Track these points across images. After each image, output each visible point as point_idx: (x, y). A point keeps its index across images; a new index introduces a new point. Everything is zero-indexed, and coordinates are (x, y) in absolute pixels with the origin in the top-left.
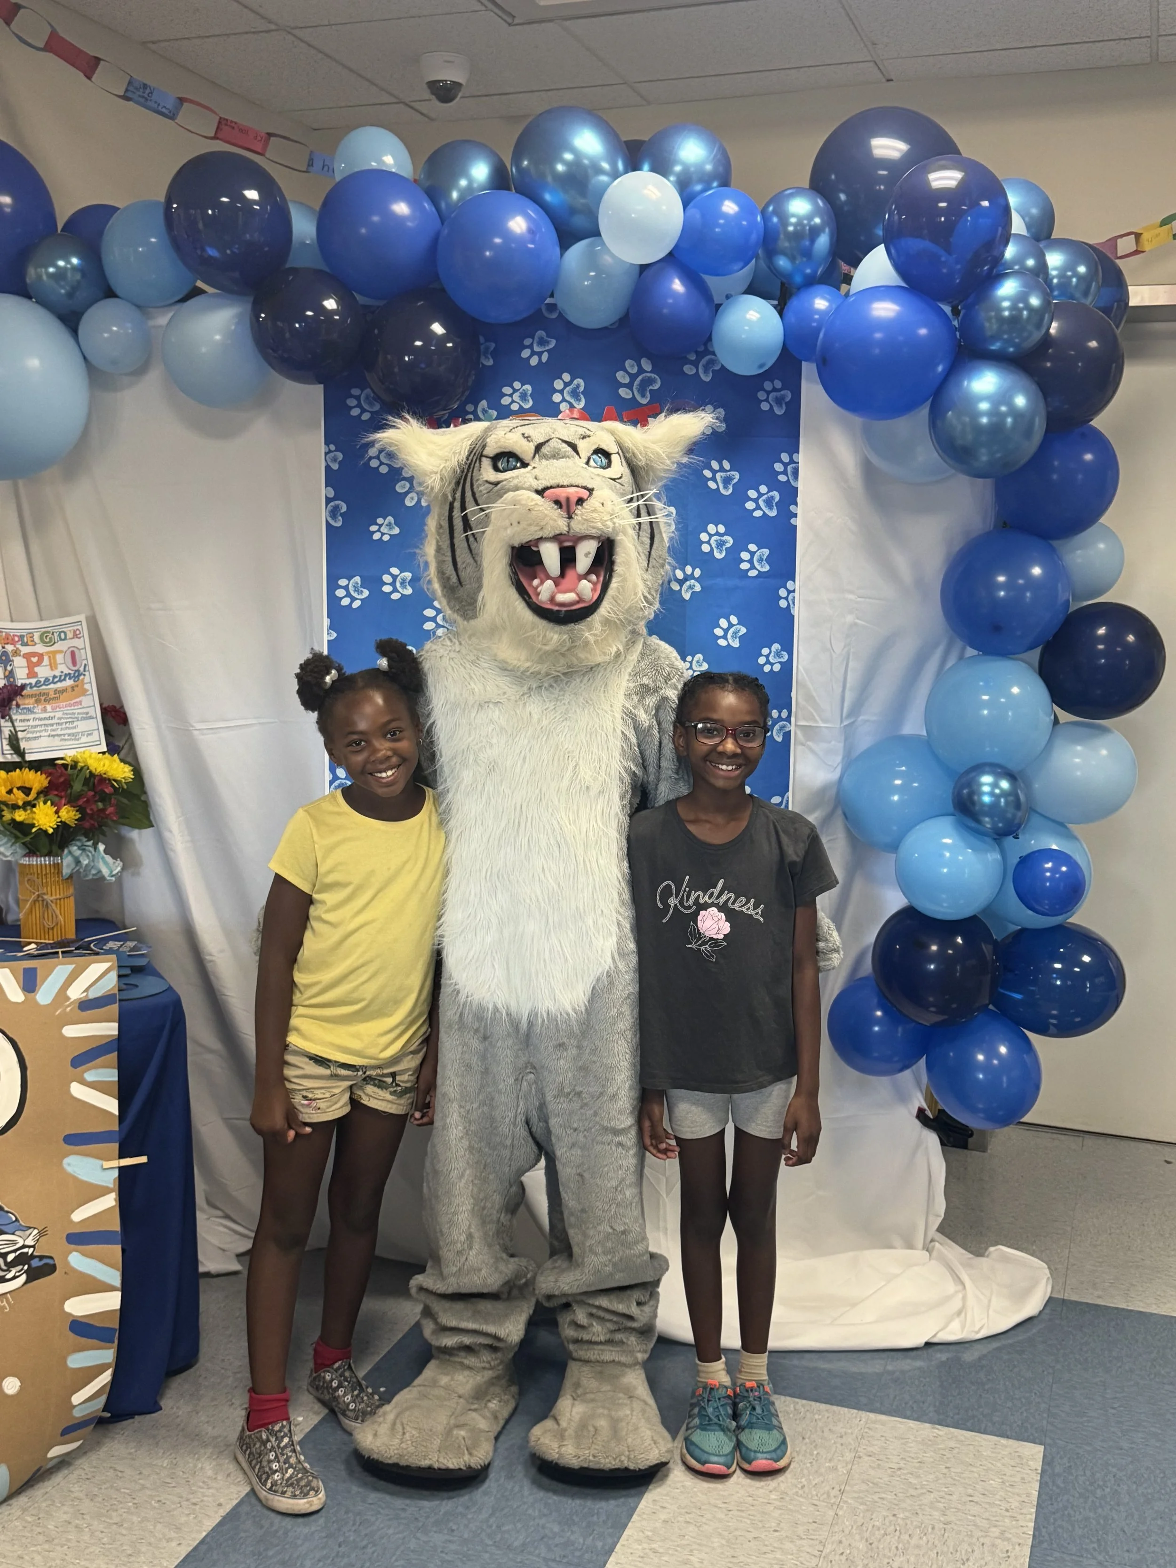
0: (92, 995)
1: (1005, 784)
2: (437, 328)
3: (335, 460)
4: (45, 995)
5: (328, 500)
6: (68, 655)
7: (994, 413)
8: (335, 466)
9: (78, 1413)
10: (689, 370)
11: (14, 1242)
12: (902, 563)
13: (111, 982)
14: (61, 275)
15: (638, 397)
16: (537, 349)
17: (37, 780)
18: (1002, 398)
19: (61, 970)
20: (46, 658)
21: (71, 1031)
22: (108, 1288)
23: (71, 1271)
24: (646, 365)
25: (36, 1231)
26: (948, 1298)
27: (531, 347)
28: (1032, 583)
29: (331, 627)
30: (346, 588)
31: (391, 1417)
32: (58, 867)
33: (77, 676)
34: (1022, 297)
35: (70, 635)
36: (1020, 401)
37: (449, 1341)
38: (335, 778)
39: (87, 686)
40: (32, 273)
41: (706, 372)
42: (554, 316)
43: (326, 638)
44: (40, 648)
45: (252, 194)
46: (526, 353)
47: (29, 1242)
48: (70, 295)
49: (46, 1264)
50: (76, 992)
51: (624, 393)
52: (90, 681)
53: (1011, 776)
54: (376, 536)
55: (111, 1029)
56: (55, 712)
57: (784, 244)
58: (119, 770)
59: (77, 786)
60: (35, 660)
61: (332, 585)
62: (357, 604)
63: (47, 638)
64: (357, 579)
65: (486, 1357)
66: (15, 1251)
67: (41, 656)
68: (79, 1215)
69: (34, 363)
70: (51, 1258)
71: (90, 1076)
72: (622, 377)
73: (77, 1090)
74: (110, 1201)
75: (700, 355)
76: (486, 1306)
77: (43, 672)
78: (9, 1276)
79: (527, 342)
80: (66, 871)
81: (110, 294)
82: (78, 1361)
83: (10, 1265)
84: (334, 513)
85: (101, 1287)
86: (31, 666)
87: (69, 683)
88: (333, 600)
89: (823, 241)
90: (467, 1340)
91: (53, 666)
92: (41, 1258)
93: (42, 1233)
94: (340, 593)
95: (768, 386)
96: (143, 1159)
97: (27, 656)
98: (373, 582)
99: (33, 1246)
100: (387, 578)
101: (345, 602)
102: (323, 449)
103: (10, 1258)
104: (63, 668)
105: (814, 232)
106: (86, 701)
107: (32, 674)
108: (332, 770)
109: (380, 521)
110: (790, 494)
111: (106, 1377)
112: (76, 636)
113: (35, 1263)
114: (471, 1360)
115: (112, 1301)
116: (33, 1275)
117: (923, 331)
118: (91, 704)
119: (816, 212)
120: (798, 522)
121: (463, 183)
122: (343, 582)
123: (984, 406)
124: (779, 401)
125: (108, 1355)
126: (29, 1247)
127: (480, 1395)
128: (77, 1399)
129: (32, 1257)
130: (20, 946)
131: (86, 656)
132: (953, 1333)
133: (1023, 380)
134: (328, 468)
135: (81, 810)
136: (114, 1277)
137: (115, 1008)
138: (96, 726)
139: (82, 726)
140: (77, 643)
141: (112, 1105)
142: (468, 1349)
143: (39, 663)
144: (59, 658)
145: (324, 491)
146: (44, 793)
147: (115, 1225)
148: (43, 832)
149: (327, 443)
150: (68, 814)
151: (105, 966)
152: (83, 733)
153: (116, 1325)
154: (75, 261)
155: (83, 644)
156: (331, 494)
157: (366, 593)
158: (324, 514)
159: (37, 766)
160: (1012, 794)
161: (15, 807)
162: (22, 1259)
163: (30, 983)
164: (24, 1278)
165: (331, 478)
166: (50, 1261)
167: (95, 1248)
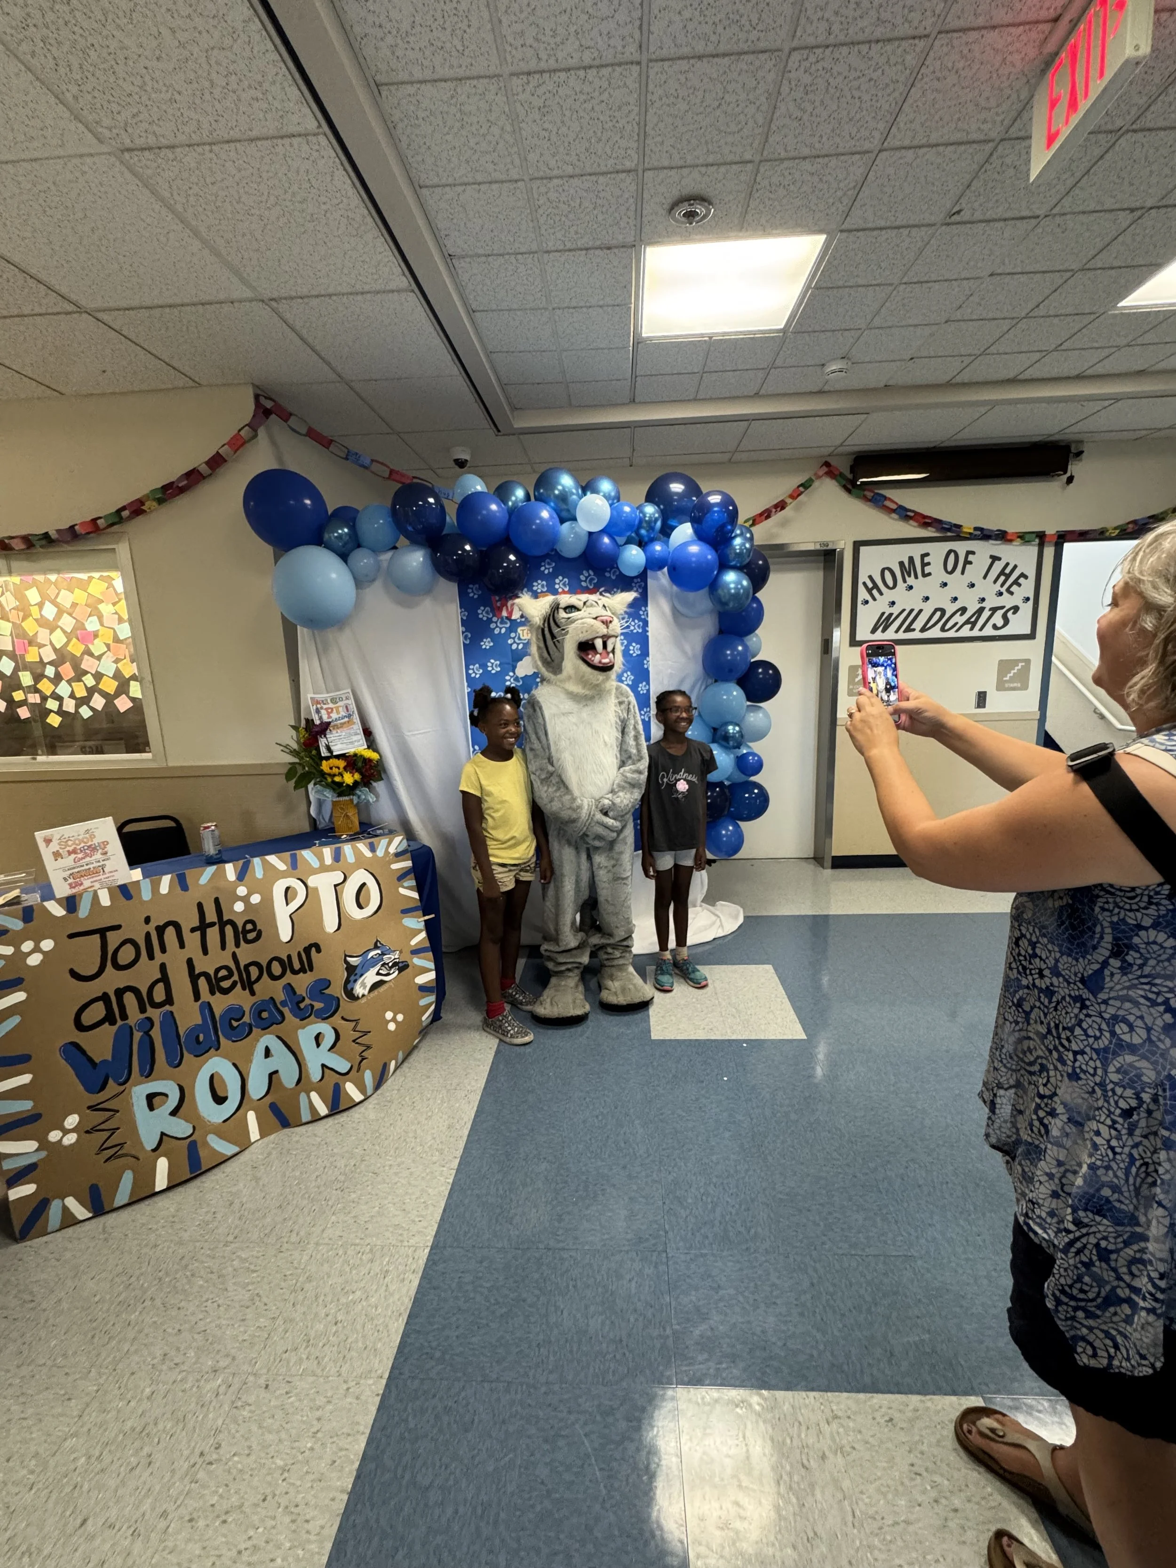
0: (399, 850)
1: (737, 728)
2: (512, 557)
3: (465, 616)
4: (380, 853)
5: (463, 632)
6: (345, 707)
7: (736, 588)
8: (465, 618)
9: (424, 1024)
10: (607, 574)
11: (390, 958)
12: (688, 648)
13: (405, 844)
14: (340, 537)
16: (548, 566)
17: (342, 764)
18: (738, 582)
19: (384, 842)
20: (335, 710)
21: (395, 866)
22: (428, 970)
23: (415, 966)
24: (591, 572)
25: (398, 952)
26: (714, 923)
28: (739, 653)
30: (473, 669)
31: (548, 1000)
32: (352, 800)
33: (349, 716)
34: (743, 544)
35: (344, 699)
36: (745, 583)
37: (563, 968)
39: (354, 721)
40: (326, 536)
42: (554, 553)
44: (331, 705)
45: (431, 500)
46: (543, 569)
47: (397, 957)
48: (343, 546)
49: (405, 965)
50: (392, 850)
51: (584, 584)
52: (356, 718)
53: (738, 725)
54: (483, 647)
55: (409, 864)
56: (342, 733)
57: (645, 525)
58: (374, 756)
59: (360, 764)
60: (331, 710)
61: (467, 669)
62: (478, 676)
63: (334, 701)
64: (477, 665)
65: (577, 972)
66: (391, 962)
67: (333, 709)
68: (413, 942)
69: (334, 576)
70: (406, 961)
71: (406, 884)
72: (582, 578)
73: (402, 891)
74: (423, 935)
75: (612, 568)
76: (574, 952)
77: (334, 716)
78: (392, 972)
79: (544, 564)
80: (355, 802)
81: (359, 546)
82: (423, 1002)
83: (391, 968)
84: (466, 638)
85: (427, 970)
86: (329, 713)
87: (346, 720)
88: (468, 675)
89: (659, 524)
90: (570, 966)
91: (338, 713)
92: (402, 962)
93: (401, 952)
94: (471, 671)
96: (433, 916)
97: (326, 709)
98: (484, 666)
100: (489, 664)
101: (473, 674)
102: (459, 611)
103: (390, 964)
104: (343, 713)
105: (656, 520)
106: (355, 727)
107: (329, 717)
109: (485, 640)
110: (646, 623)
111: (433, 1007)
112: (347, 698)
113: (401, 965)
114: (571, 974)
115: (432, 975)
116: (401, 970)
117: (709, 557)
118: (358, 727)
119: (656, 512)
120: (649, 634)
121: (513, 498)
122: (472, 667)
123: (732, 586)
125: (432, 998)
126: (397, 959)
127: (577, 986)
128: (424, 1018)
129: (399, 962)
130: (339, 837)
131: (353, 707)
132: (721, 933)
133: (742, 575)
134: (462, 619)
135: (361, 773)
136: (431, 965)
137: (409, 855)
138: (361, 737)
139: (355, 738)
140: (348, 702)
141: (415, 895)
142: (569, 970)
143: (332, 712)
144: (341, 709)
145: (461, 629)
146: (345, 768)
147: (427, 944)
148: (348, 785)
149: (461, 609)
150: (357, 776)
151: (401, 838)
152: (356, 741)
153: (434, 984)
154: (346, 530)
155: (351, 702)
156: (464, 630)
157: (481, 671)
158: (461, 639)
159: (338, 757)
160: (740, 732)
161: (334, 775)
162: (395, 964)
163: (373, 848)
164: (397, 972)
165: (464, 623)
166: (406, 963)
167: (422, 955)
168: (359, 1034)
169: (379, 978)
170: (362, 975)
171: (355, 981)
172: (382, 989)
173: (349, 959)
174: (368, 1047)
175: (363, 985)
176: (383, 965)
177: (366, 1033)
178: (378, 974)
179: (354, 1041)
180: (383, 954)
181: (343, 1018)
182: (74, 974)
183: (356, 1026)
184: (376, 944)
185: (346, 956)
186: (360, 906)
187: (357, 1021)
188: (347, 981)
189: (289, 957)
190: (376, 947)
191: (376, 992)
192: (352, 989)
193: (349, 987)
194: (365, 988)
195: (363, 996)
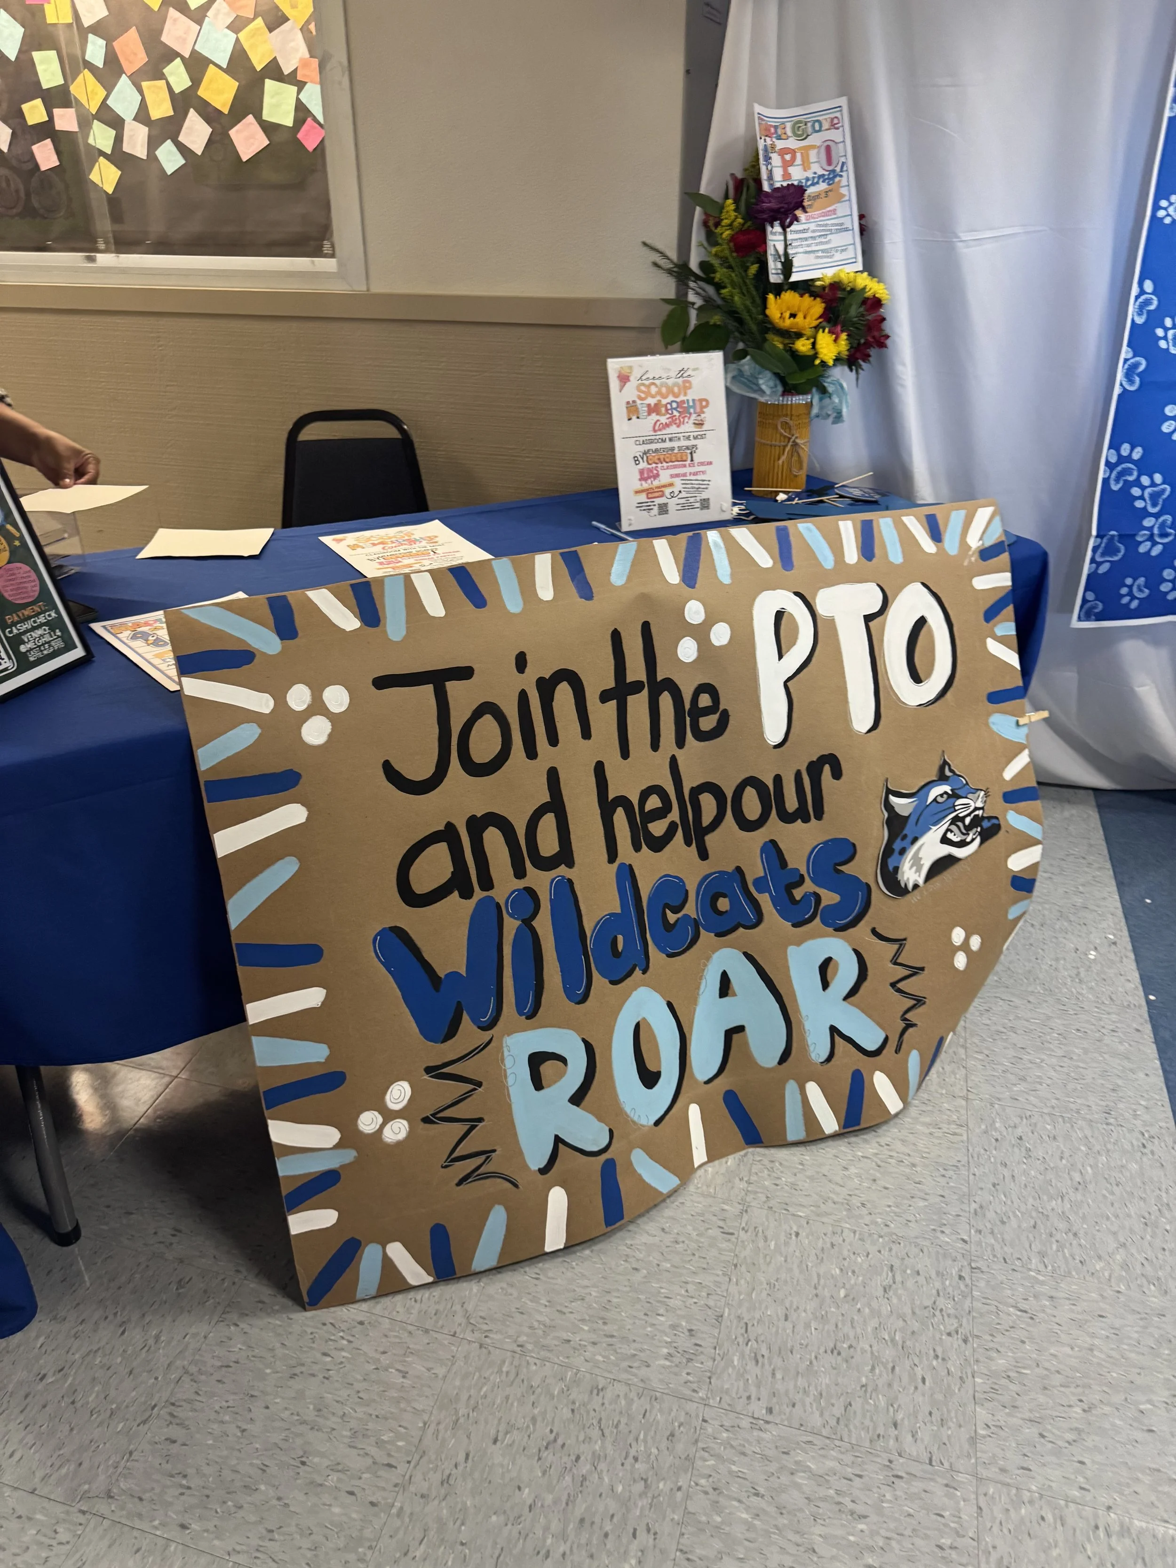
0: (988, 543)
4: (950, 545)
6: (823, 151)
11: (967, 806)
13: (997, 527)
17: (812, 306)
19: (956, 516)
20: (798, 155)
21: (979, 582)
22: (1032, 842)
23: (1009, 829)
25: (982, 793)
33: (831, 177)
35: (826, 125)
38: (1142, 292)
39: (844, 191)
44: (792, 143)
47: (979, 804)
49: (994, 825)
50: (974, 541)
52: (848, 183)
55: (1003, 580)
56: (820, 221)
59: (849, 311)
60: (788, 157)
63: (801, 131)
66: (969, 815)
67: (793, 152)
68: (1010, 773)
70: (996, 818)
71: (998, 631)
73: (992, 646)
74: (1025, 757)
77: (797, 173)
78: (968, 840)
83: (968, 828)
85: (1029, 842)
86: (786, 165)
87: (824, 186)
91: (806, 166)
92: (989, 818)
93: (987, 795)
96: (1044, 714)
97: (783, 152)
99: (982, 808)
103: (968, 821)
104: (817, 169)
106: (842, 209)
107: (786, 175)
112: (833, 126)
113: (986, 824)
115: (1036, 854)
116: (986, 835)
125: (1026, 905)
126: (979, 809)
129: (983, 818)
131: (845, 152)
135: (852, 339)
136: (1037, 831)
137: (1005, 557)
138: (852, 240)
139: (837, 240)
140: (835, 135)
141: (1015, 660)
143: (792, 163)
144: (813, 155)
146: (819, 319)
147: (1031, 781)
148: (825, 363)
150: (844, 343)
151: (990, 510)
152: (836, 249)
153: (1035, 875)
155: (842, 138)
159: (806, 287)
161: (796, 336)
162: (977, 821)
163: (935, 532)
164: (978, 840)
166: (995, 821)
167: (1022, 805)
168: (902, 972)
169: (947, 850)
170: (915, 840)
171: (903, 852)
172: (947, 876)
173: (893, 799)
174: (919, 1001)
175: (917, 863)
176: (954, 821)
177: (916, 971)
178: (945, 840)
179: (893, 985)
180: (955, 795)
181: (874, 932)
182: (390, 772)
183: (898, 953)
184: (942, 769)
185: (889, 792)
186: (916, 677)
187: (901, 942)
188: (888, 851)
189: (778, 779)
190: (942, 778)
191: (937, 881)
192: (896, 869)
193: (891, 864)
194: (919, 870)
195: (916, 886)
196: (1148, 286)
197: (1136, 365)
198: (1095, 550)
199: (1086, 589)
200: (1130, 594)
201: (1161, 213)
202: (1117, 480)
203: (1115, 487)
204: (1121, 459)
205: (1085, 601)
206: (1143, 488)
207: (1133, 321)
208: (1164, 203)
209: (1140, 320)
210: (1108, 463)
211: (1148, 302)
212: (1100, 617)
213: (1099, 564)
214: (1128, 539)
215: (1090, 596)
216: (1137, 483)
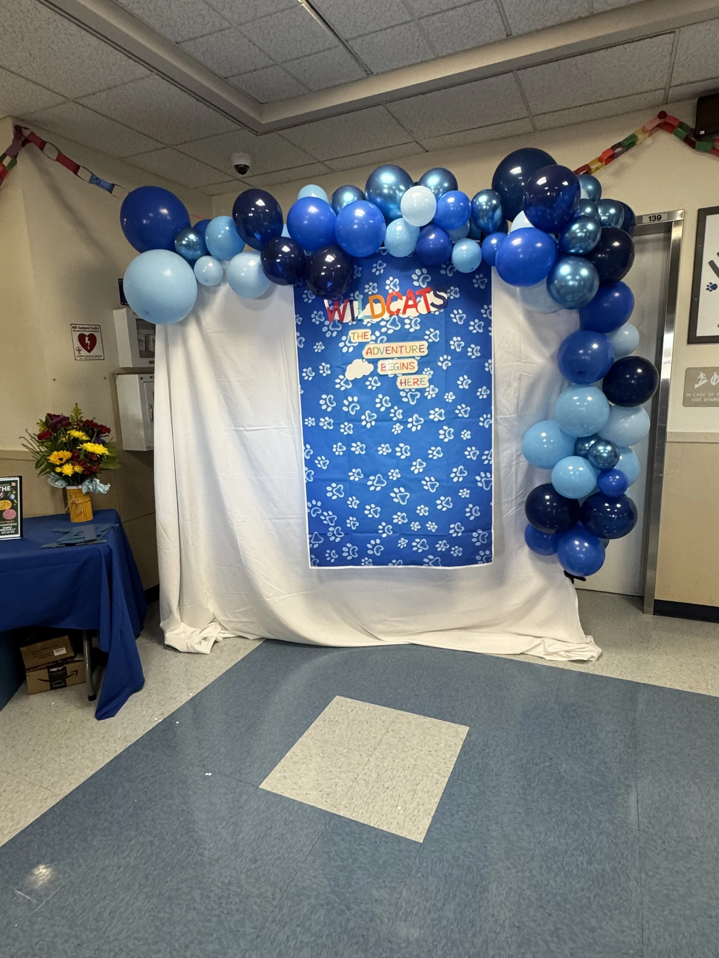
3: (299, 321)
5: (298, 337)
8: (299, 323)
10: (443, 272)
15: (421, 285)
16: (379, 268)
24: (425, 271)
27: (376, 267)
29: (302, 388)
30: (306, 372)
38: (306, 448)
41: (450, 272)
42: (385, 254)
43: (300, 393)
46: (374, 270)
51: (415, 283)
54: (316, 351)
57: (481, 214)
61: (301, 372)
62: (310, 379)
64: (310, 369)
72: (414, 277)
75: (447, 266)
79: (374, 265)
81: (208, 253)
84: (300, 342)
88: (301, 378)
89: (498, 213)
94: (304, 374)
95: (477, 277)
98: (316, 369)
100: (321, 367)
101: (306, 378)
102: (295, 316)
105: (494, 210)
108: (305, 445)
109: (317, 344)
110: (488, 323)
119: (494, 198)
120: (492, 334)
122: (305, 370)
124: (482, 283)
134: (297, 324)
145: (296, 334)
149: (296, 314)
156: (299, 335)
157: (314, 374)
158: (296, 343)
165: (299, 328)
196: (308, 446)
197: (311, 473)
198: (310, 539)
199: (311, 554)
200: (330, 556)
201: (306, 423)
202: (314, 513)
203: (314, 516)
204: (313, 506)
205: (311, 559)
206: (325, 517)
207: (305, 459)
208: (306, 420)
209: (308, 458)
210: (308, 507)
211: (309, 452)
212: (319, 565)
213: (313, 544)
214: (324, 535)
215: (313, 557)
216: (322, 514)
